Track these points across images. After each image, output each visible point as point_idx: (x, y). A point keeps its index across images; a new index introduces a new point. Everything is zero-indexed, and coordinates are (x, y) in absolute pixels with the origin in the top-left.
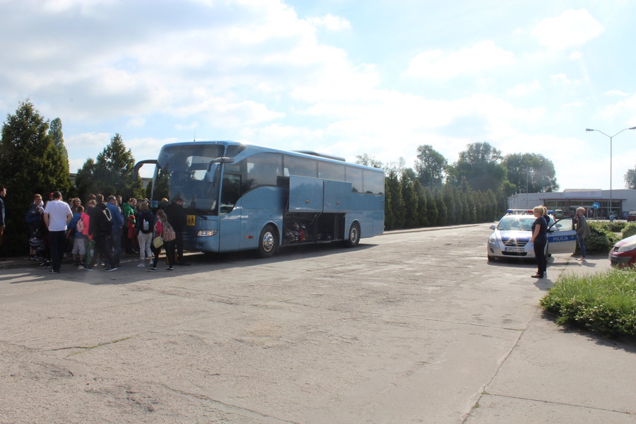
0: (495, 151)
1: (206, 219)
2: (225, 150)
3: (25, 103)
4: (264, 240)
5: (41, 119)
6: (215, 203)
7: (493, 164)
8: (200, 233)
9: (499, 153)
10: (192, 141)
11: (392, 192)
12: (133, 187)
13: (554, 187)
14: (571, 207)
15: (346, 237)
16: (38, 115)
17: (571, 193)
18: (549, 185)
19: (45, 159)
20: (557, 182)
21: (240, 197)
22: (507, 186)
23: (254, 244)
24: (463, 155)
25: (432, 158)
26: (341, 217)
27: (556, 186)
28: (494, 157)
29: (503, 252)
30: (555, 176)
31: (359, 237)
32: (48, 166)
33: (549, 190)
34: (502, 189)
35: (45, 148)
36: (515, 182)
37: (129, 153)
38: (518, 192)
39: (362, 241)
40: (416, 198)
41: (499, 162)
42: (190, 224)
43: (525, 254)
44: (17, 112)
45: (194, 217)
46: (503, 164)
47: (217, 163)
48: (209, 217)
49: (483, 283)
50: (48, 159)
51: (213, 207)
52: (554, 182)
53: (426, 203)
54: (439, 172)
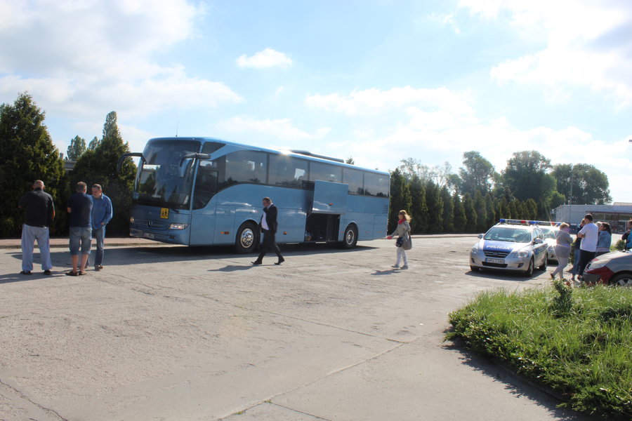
0: (544, 160)
1: (178, 212)
2: (201, 147)
3: (24, 94)
4: (242, 236)
5: (38, 111)
6: (187, 198)
7: (542, 173)
8: (172, 227)
9: (549, 162)
10: (175, 136)
11: (413, 196)
12: (128, 178)
13: (607, 200)
14: (620, 221)
15: (341, 238)
16: (35, 107)
17: (621, 206)
18: (602, 197)
19: (36, 148)
20: (610, 195)
21: (217, 192)
22: (555, 196)
23: (230, 240)
24: (511, 163)
25: (478, 165)
26: (335, 218)
27: (609, 199)
28: (542, 166)
29: (483, 262)
30: (609, 188)
31: (356, 239)
32: (39, 155)
33: (601, 203)
34: (550, 199)
35: (38, 138)
36: (565, 193)
37: (126, 146)
38: (567, 203)
39: (359, 243)
40: (442, 203)
41: (548, 171)
42: (163, 217)
43: (506, 265)
44: (16, 103)
45: (167, 209)
46: (553, 174)
47: (189, 159)
48: (181, 211)
49: (433, 292)
50: (40, 148)
51: (186, 202)
52: (606, 195)
53: (453, 209)
54: (485, 179)
